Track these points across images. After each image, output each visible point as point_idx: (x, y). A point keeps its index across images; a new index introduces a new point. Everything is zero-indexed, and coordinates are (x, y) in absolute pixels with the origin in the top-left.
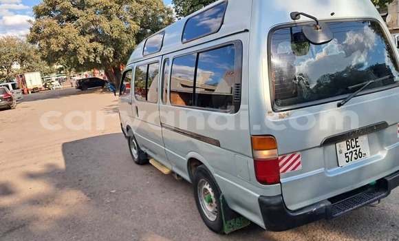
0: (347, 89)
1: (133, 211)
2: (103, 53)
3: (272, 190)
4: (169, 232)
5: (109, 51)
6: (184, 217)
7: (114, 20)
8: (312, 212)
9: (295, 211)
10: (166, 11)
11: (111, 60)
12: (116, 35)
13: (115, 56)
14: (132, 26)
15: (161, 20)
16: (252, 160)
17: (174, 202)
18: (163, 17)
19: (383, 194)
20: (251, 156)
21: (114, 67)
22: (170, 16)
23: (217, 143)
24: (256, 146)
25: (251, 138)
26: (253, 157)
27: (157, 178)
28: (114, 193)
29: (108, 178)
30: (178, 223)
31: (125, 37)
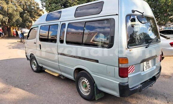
0: (148, 42)
1: (43, 93)
2: (3, 19)
3: (125, 80)
4: (65, 101)
5: (6, 19)
6: (70, 94)
7: (10, 4)
8: (136, 89)
9: (131, 89)
10: (36, 4)
11: (7, 24)
12: (10, 11)
13: (9, 22)
14: (19, 8)
15: (33, 7)
16: (118, 68)
17: (62, 89)
18: (34, 7)
19: (154, 82)
20: (118, 66)
21: (7, 27)
22: (37, 6)
23: (97, 61)
24: (121, 62)
25: (119, 59)
26: (119, 67)
27: (48, 78)
28: (29, 85)
29: (22, 78)
30: (68, 97)
31: (15, 13)
